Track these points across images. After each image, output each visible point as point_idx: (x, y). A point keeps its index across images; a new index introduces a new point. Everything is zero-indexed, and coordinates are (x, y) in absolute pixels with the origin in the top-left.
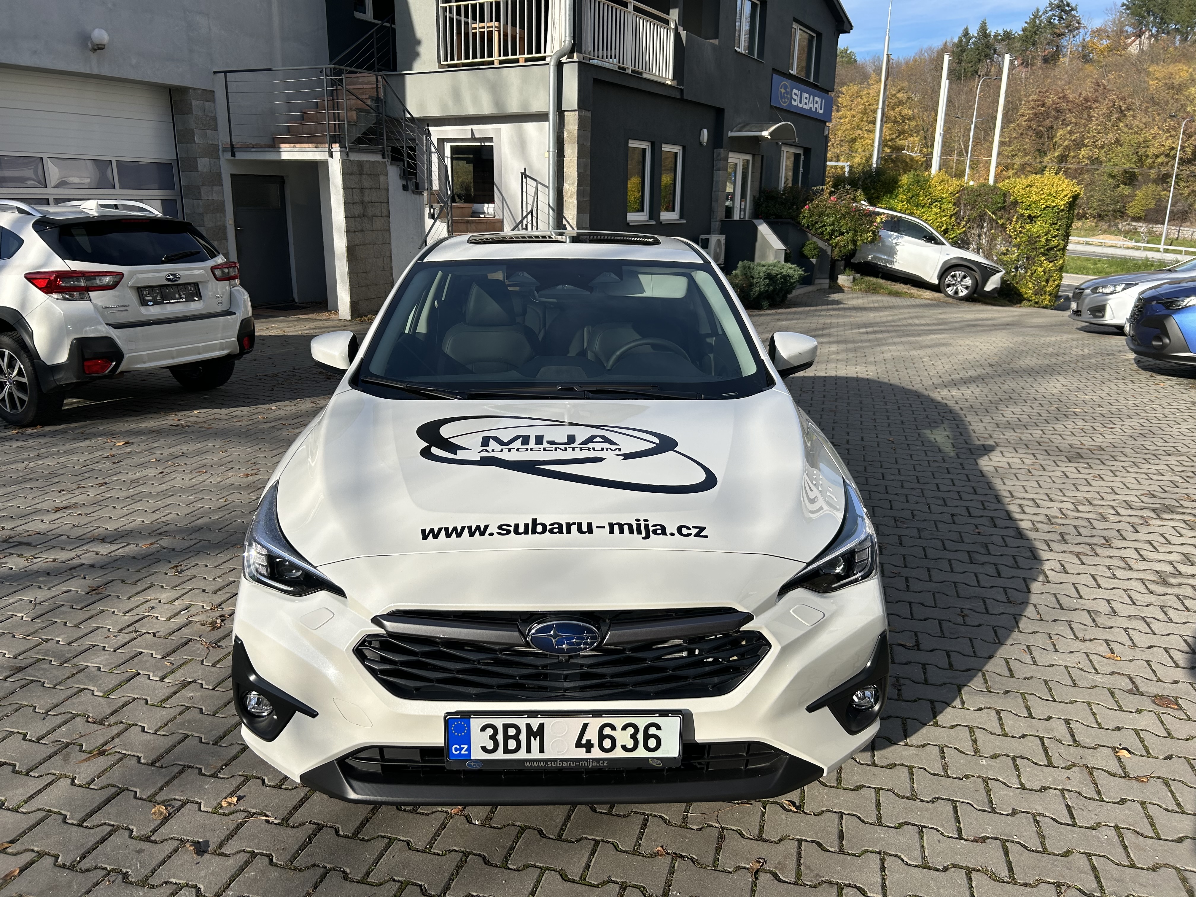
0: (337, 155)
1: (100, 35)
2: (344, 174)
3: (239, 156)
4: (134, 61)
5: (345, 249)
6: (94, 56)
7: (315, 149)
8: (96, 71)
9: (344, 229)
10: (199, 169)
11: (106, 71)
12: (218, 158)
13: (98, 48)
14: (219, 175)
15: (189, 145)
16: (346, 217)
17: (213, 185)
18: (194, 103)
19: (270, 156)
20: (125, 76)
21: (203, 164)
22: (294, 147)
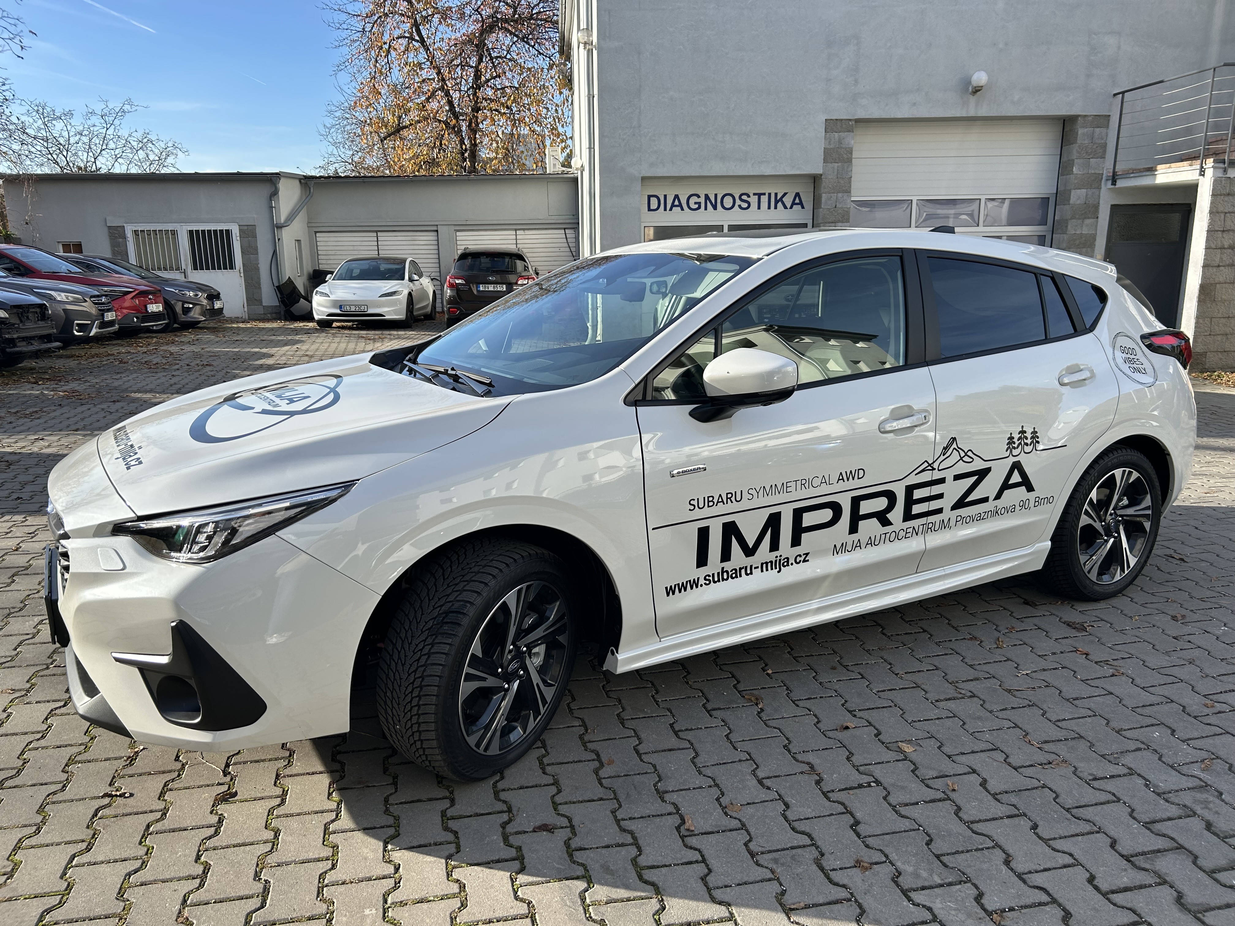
0: (1209, 173)
1: (980, 78)
2: (1214, 195)
3: (1121, 184)
4: (1016, 98)
5: (1197, 287)
6: (972, 99)
7: (1190, 168)
8: (972, 113)
9: (1201, 263)
10: (1071, 202)
11: (983, 111)
12: (1099, 188)
13: (977, 90)
14: (1096, 207)
15: (1068, 176)
16: (1207, 248)
17: (1085, 218)
18: (1081, 131)
19: (1145, 181)
20: (1004, 114)
21: (1078, 196)
22: (1170, 167)
